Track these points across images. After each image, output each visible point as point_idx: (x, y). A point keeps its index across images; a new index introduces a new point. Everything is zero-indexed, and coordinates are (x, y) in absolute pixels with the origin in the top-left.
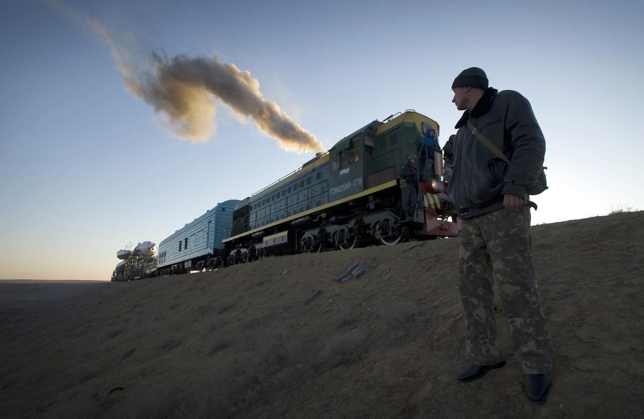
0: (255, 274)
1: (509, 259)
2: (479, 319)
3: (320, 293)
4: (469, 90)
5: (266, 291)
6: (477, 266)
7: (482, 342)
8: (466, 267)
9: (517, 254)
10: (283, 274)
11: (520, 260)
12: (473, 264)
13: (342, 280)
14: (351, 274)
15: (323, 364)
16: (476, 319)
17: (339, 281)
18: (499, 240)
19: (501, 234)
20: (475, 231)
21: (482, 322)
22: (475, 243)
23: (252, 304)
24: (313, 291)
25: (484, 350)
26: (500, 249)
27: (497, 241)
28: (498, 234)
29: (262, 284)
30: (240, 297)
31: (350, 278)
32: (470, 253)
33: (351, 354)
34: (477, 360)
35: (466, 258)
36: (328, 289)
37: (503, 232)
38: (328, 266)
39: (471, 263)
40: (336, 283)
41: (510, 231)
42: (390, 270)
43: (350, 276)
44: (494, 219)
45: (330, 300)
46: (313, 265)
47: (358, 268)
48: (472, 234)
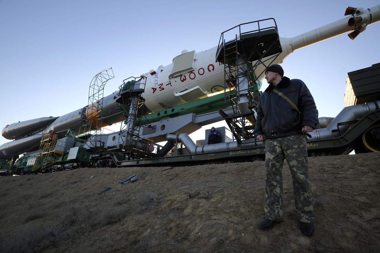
0: (72, 177)
1: (300, 160)
2: (276, 193)
3: (109, 189)
4: (277, 74)
5: (76, 187)
6: (277, 164)
7: (276, 207)
8: (271, 164)
9: (303, 158)
10: (90, 178)
11: (305, 161)
12: (275, 163)
13: (124, 183)
14: (130, 180)
15: (98, 224)
16: (274, 193)
17: (122, 183)
18: (295, 150)
19: (296, 147)
20: (278, 145)
21: (278, 195)
22: (278, 151)
23: (65, 194)
24: (106, 188)
25: (276, 211)
26: (295, 154)
27: (294, 150)
28: (294, 146)
29: (75, 183)
30: (57, 190)
31: (129, 182)
32: (274, 156)
33: (115, 218)
34: (271, 217)
35: (271, 159)
36: (115, 187)
37: (297, 146)
38: (118, 175)
39: (274, 162)
40: (121, 184)
41: (300, 146)
42: (151, 179)
43: (129, 181)
44: (291, 139)
45: (114, 193)
46: (109, 174)
47: (134, 177)
48: (276, 146)
